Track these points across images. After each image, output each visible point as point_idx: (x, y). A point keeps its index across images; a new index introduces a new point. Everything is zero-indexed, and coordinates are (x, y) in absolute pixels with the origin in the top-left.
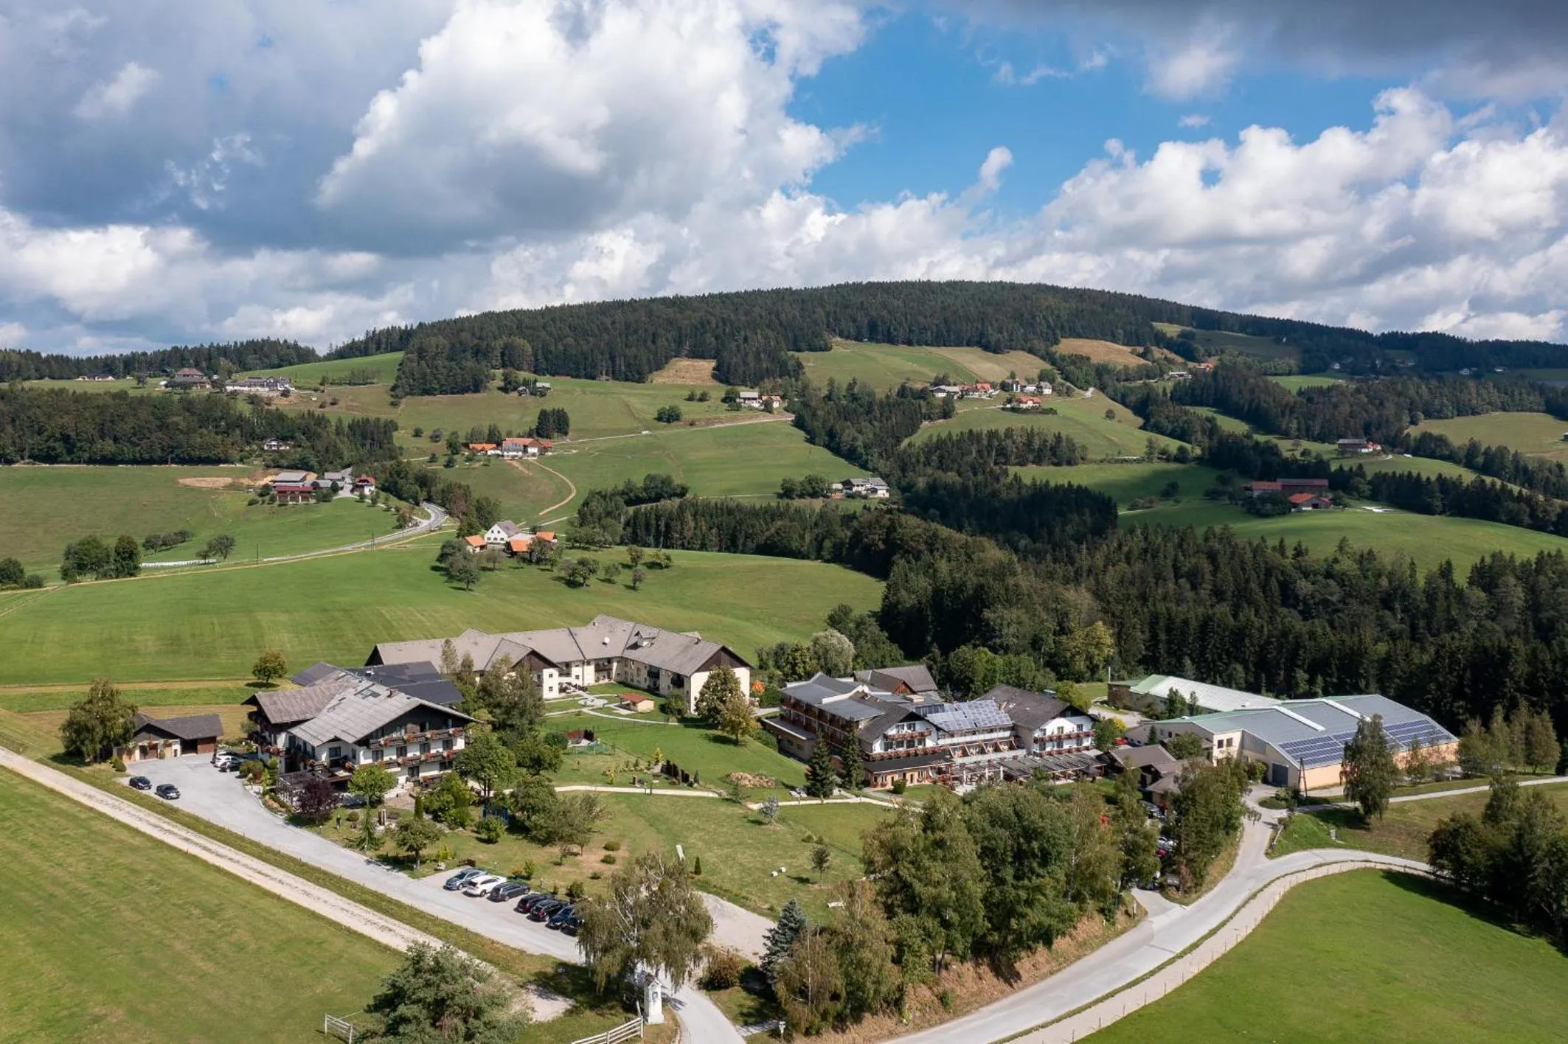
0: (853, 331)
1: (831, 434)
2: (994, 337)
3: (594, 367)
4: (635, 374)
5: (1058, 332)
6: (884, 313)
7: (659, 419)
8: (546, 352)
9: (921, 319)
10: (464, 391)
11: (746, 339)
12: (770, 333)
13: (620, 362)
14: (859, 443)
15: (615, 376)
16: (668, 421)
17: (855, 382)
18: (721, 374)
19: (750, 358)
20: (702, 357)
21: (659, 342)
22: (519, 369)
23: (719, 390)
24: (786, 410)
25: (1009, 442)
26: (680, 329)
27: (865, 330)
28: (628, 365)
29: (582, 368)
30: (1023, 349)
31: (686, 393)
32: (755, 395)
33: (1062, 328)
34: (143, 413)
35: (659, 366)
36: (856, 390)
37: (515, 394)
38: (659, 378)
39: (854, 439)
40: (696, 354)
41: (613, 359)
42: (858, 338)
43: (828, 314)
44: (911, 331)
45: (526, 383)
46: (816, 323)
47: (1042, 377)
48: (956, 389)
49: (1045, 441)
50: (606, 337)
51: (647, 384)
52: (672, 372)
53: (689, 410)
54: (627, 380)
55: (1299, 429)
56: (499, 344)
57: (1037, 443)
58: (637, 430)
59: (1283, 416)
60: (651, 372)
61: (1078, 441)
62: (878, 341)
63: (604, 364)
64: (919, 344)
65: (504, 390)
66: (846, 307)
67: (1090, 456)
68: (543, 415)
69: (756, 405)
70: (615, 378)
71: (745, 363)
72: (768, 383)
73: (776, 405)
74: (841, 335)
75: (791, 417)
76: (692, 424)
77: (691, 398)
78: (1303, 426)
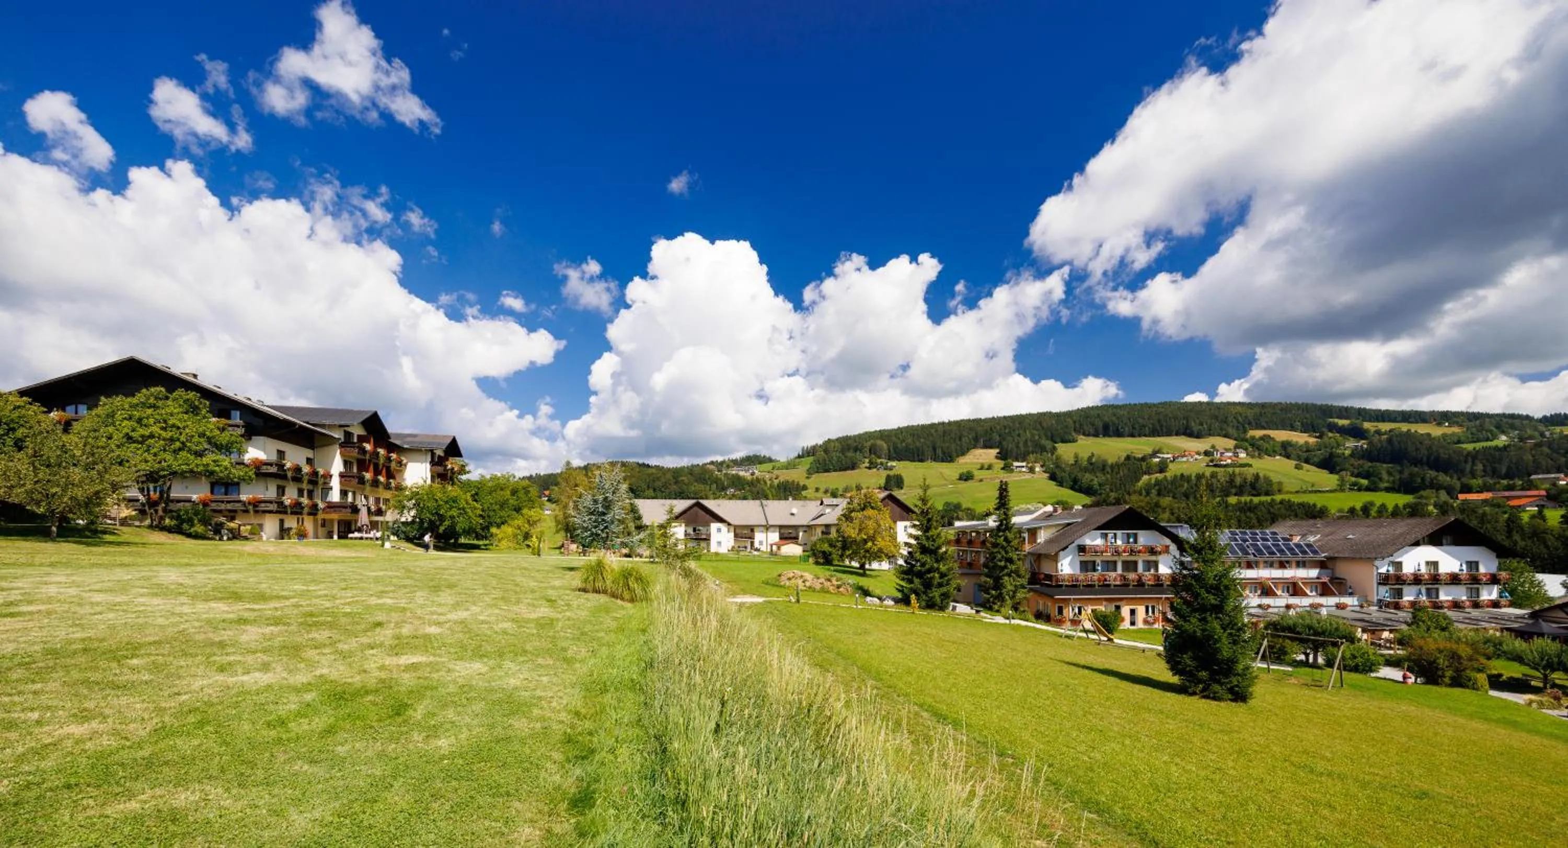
0: (1092, 431)
1: (1075, 481)
2: (1196, 428)
3: (923, 454)
4: (948, 458)
5: (1247, 426)
6: (1114, 418)
7: (960, 479)
8: (895, 448)
9: (1140, 420)
10: (845, 469)
11: (1019, 435)
12: (1035, 432)
13: (939, 452)
14: (1095, 482)
15: (935, 459)
16: (966, 480)
17: (1093, 455)
18: (1002, 456)
19: (1021, 445)
20: (991, 447)
21: (963, 440)
22: (879, 457)
23: (1001, 463)
24: (1044, 472)
25: (1214, 480)
26: (976, 433)
27: (1101, 430)
28: (944, 453)
29: (916, 456)
30: (1219, 435)
31: (979, 466)
32: (1024, 464)
33: (1250, 424)
34: (669, 476)
35: (963, 454)
36: (1094, 460)
37: (875, 470)
38: (962, 460)
39: (1092, 480)
40: (987, 446)
41: (934, 449)
42: (1096, 435)
43: (1075, 422)
44: (1134, 428)
45: (882, 464)
46: (1067, 427)
47: (1236, 447)
48: (1169, 456)
49: (1245, 479)
50: (931, 438)
51: (956, 463)
52: (971, 457)
53: (978, 474)
54: (943, 461)
55: (1484, 471)
56: (869, 444)
57: (1238, 481)
58: (946, 485)
59: (1466, 462)
60: (958, 456)
61: (1275, 478)
62: (1110, 436)
63: (929, 452)
64: (1140, 436)
65: (869, 468)
66: (1087, 417)
67: (1286, 489)
68: (888, 478)
69: (1024, 469)
70: (935, 460)
71: (1018, 447)
72: (1032, 457)
73: (1037, 469)
74: (1084, 434)
75: (1047, 475)
76: (981, 480)
77: (982, 468)
78: (1489, 468)
